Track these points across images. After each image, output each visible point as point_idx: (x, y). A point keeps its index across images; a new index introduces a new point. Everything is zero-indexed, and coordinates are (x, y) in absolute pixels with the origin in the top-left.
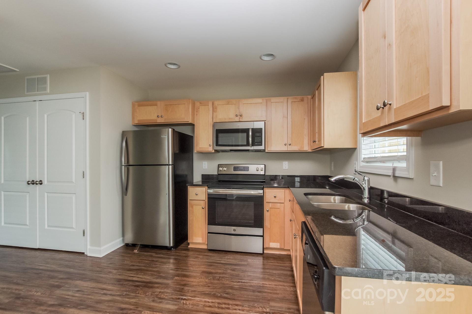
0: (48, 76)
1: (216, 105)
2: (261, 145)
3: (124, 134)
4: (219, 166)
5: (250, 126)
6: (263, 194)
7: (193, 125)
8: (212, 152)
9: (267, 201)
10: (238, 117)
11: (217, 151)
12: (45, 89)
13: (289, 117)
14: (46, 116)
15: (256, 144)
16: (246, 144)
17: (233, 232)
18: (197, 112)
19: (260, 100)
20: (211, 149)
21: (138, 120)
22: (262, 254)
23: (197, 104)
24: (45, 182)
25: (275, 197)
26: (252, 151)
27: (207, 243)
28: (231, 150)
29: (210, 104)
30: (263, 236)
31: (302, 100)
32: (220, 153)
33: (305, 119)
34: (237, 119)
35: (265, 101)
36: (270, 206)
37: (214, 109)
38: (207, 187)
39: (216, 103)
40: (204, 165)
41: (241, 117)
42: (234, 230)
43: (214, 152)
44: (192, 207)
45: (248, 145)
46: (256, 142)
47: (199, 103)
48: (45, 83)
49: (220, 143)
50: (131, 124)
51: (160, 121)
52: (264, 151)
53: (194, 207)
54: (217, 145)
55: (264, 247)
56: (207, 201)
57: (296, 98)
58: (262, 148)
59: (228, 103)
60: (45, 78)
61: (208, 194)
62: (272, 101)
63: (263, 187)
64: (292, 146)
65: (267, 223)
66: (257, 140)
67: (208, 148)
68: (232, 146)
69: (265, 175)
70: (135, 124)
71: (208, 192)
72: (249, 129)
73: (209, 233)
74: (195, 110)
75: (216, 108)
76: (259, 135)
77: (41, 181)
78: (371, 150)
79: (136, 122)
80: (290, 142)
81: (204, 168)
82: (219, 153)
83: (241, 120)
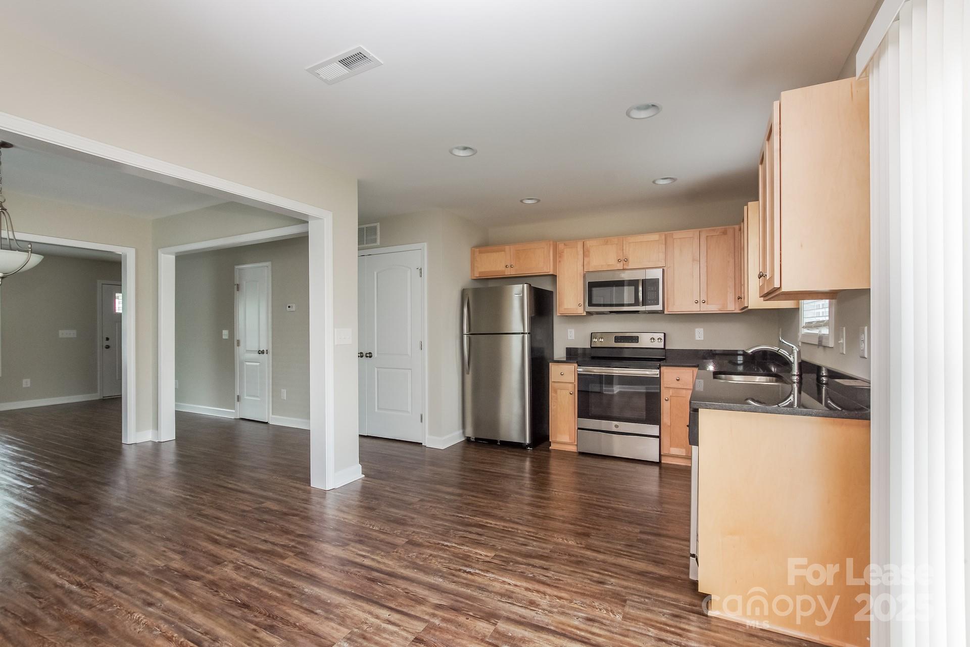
0: (378, 225)
1: (588, 246)
2: (658, 304)
3: (463, 293)
4: (593, 335)
5: (639, 276)
6: (658, 376)
7: (554, 277)
8: (583, 315)
9: (665, 386)
10: (622, 262)
11: (589, 314)
12: (375, 241)
13: (703, 260)
14: (375, 273)
15: (649, 302)
16: (633, 302)
17: (615, 429)
18: (560, 257)
19: (655, 237)
20: (581, 311)
21: (480, 273)
22: (659, 464)
23: (561, 246)
24: (375, 355)
25: (678, 380)
26: (645, 312)
27: (576, 444)
28: (611, 312)
29: (580, 245)
30: (659, 437)
31: (725, 233)
32: (595, 316)
33: (729, 262)
34: (620, 266)
35: (663, 237)
36: (671, 392)
37: (586, 253)
38: (576, 365)
39: (589, 243)
40: (569, 334)
41: (627, 262)
42: (617, 426)
43: (585, 314)
44: (556, 392)
45: (636, 303)
46: (650, 300)
47: (563, 244)
48: (375, 234)
49: (594, 302)
50: (470, 278)
51: (510, 272)
52: (662, 312)
53: (559, 391)
54: (590, 304)
55: (662, 454)
56: (576, 383)
57: (714, 230)
58: (659, 307)
59: (606, 243)
60: (375, 228)
61: (578, 374)
62: (675, 237)
63: (660, 366)
64: (707, 304)
65: (665, 418)
66: (650, 296)
67: (577, 309)
68: (611, 305)
69: (664, 348)
70: (475, 278)
71: (578, 371)
72: (637, 281)
73: (579, 429)
74: (557, 256)
75: (588, 251)
76: (654, 288)
77: (370, 353)
78: (818, 311)
79: (477, 275)
80: (703, 298)
81: (569, 338)
82: (592, 316)
83: (626, 267)
